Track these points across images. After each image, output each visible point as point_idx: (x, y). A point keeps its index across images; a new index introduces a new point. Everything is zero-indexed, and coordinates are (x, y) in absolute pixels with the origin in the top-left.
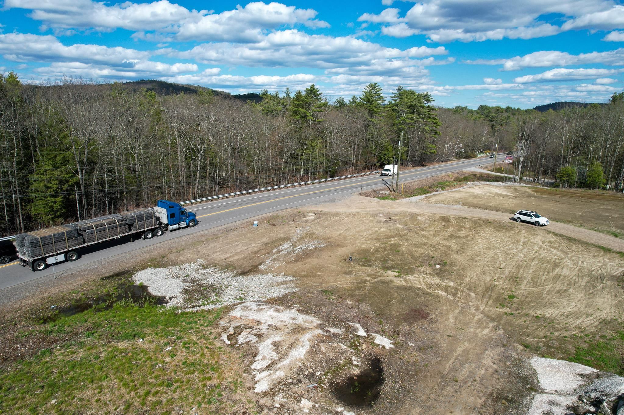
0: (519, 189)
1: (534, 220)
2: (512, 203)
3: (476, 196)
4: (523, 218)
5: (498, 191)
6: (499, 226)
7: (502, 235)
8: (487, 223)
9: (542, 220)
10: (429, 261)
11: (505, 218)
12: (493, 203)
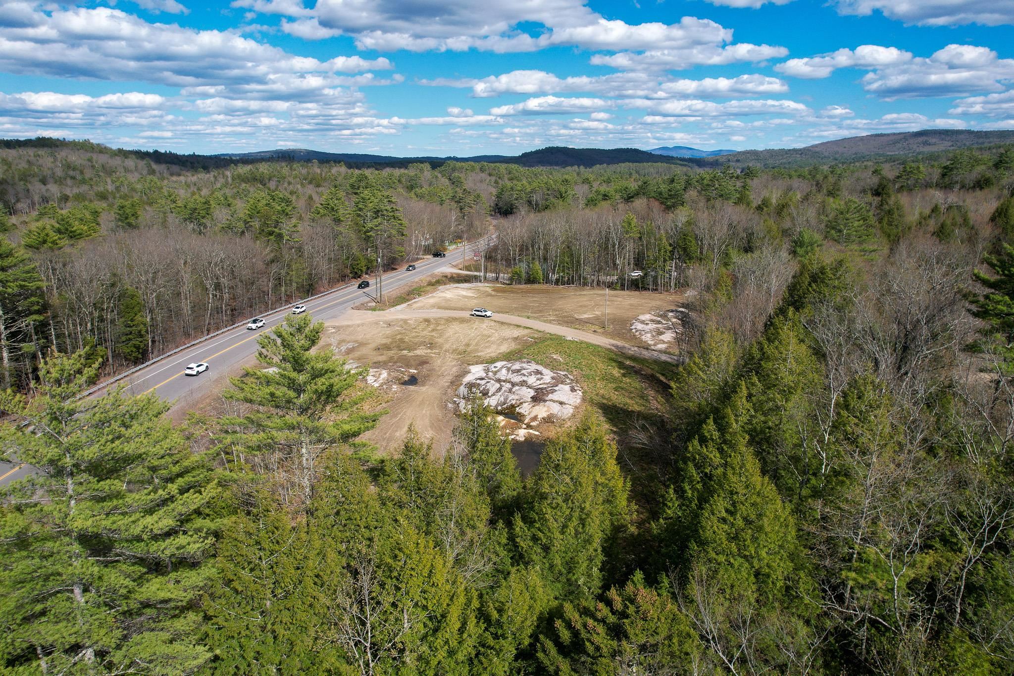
0: (481, 289)
1: (483, 314)
2: (473, 303)
3: (447, 300)
4: (478, 313)
5: (464, 293)
6: (462, 321)
7: (464, 325)
8: (455, 319)
9: (488, 313)
10: (423, 343)
11: (466, 314)
12: (460, 305)
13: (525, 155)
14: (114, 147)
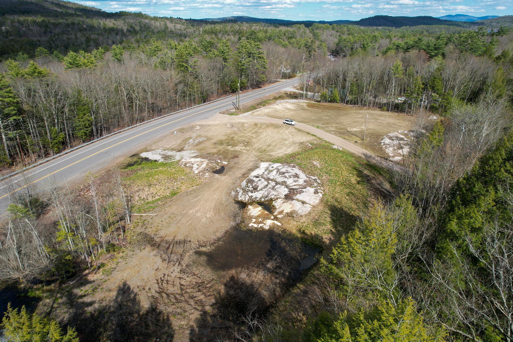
13: (362, 20)
14: (152, 16)
